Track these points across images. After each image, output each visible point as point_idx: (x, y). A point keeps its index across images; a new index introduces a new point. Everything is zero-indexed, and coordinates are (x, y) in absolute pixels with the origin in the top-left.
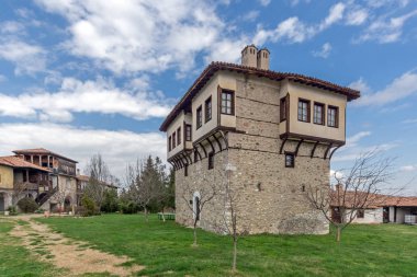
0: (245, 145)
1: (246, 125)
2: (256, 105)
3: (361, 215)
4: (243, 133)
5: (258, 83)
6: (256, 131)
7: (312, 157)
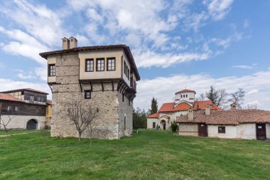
0: (61, 90)
1: (62, 79)
2: (67, 68)
3: (222, 130)
4: (60, 84)
5: (68, 56)
6: (67, 82)
7: (103, 91)
